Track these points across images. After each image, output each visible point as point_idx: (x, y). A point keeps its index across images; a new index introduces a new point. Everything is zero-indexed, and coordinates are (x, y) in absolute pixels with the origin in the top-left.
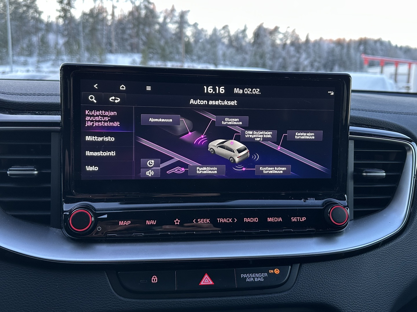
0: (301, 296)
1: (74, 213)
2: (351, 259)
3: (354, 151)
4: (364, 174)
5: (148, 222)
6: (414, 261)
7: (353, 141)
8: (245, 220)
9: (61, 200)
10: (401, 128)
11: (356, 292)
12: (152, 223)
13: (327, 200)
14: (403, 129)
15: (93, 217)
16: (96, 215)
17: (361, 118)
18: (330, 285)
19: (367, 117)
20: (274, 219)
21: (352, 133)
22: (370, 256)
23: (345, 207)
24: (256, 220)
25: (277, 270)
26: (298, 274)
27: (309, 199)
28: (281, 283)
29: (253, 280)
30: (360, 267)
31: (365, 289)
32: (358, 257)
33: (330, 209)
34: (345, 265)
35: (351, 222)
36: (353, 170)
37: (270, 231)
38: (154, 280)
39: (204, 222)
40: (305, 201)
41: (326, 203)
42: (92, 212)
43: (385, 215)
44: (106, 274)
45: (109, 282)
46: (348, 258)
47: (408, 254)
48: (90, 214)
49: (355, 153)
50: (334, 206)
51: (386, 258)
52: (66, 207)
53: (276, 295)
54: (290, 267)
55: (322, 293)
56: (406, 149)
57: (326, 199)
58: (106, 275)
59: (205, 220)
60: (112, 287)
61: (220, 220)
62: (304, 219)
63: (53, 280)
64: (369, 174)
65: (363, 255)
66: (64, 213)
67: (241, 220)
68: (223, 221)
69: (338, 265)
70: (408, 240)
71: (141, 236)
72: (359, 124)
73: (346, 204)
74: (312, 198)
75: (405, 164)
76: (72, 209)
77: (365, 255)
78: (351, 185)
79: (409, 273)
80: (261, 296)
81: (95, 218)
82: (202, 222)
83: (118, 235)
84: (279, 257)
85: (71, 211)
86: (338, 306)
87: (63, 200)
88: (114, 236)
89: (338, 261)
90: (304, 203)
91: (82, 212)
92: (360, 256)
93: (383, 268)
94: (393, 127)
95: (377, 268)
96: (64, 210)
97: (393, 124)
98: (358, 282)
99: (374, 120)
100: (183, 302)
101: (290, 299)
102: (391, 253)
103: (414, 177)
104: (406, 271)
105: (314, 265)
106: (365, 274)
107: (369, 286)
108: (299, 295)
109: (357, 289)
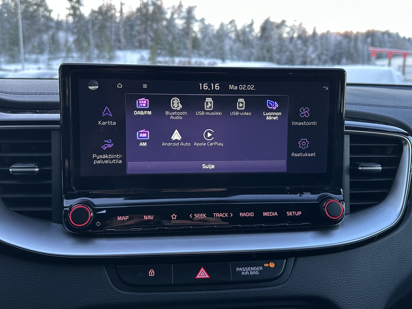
0: (296, 289)
1: (74, 208)
2: (346, 253)
3: (350, 146)
4: (360, 168)
5: (146, 218)
6: (410, 255)
7: (349, 135)
8: (241, 214)
9: (62, 195)
10: (398, 122)
11: (351, 286)
12: (150, 218)
13: (323, 194)
14: (400, 123)
15: (92, 213)
16: (95, 211)
17: (357, 113)
18: (325, 279)
19: (364, 111)
20: (270, 213)
21: (347, 128)
22: (366, 250)
23: (340, 201)
24: (252, 214)
25: (272, 264)
26: (293, 267)
27: (305, 194)
28: (276, 276)
29: (248, 273)
30: (356, 260)
31: (360, 282)
32: (353, 250)
33: (325, 203)
34: (340, 259)
35: (347, 216)
36: (349, 164)
37: (266, 225)
38: (152, 273)
39: (200, 216)
40: (300, 196)
41: (321, 198)
42: (91, 207)
43: (381, 209)
44: (104, 267)
45: (108, 276)
46: (344, 252)
47: (404, 247)
48: (89, 209)
49: (351, 147)
50: (329, 200)
51: (382, 252)
52: (67, 203)
53: (271, 288)
54: (285, 261)
55: (317, 286)
56: (402, 143)
57: (322, 194)
58: (105, 269)
59: (202, 215)
60: (111, 280)
61: (216, 215)
62: (299, 213)
63: (54, 274)
64: (364, 168)
65: (358, 248)
66: (65, 209)
67: (236, 215)
68: (219, 215)
69: (333, 259)
70: (404, 234)
71: (139, 230)
72: (356, 118)
73: (341, 198)
74: (308, 193)
75: (402, 157)
76: (73, 204)
77: (360, 248)
78: (347, 179)
79: (406, 267)
80: (256, 289)
81: (94, 213)
82: (199, 216)
83: (116, 230)
84: (274, 251)
85: (70, 207)
86: (333, 299)
87: (64, 196)
88: (113, 231)
89: (334, 254)
90: (300, 198)
91: (81, 208)
92: (355, 250)
93: (379, 262)
94: (390, 121)
95: (373, 262)
96: (64, 206)
97: (389, 118)
98: (353, 275)
99: (370, 114)
100: (180, 295)
101: (285, 293)
102: (387, 246)
103: (410, 171)
104: (403, 265)
105: (309, 259)
106: (361, 268)
107: (364, 279)
108: (294, 288)
109: (353, 282)
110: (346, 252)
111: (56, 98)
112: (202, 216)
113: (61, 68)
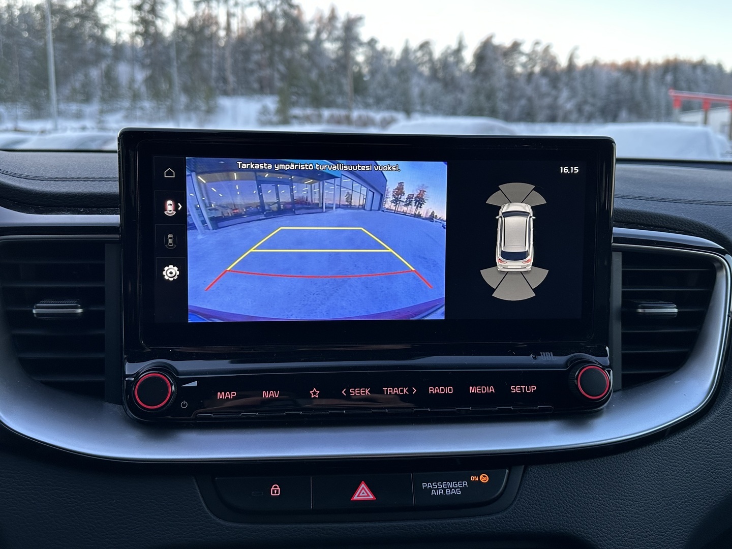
0: (526, 521)
1: (143, 377)
2: (614, 458)
3: (622, 271)
4: (640, 311)
5: (266, 395)
6: (729, 462)
7: (621, 253)
8: (431, 390)
9: (122, 356)
10: (707, 230)
11: (623, 516)
12: (273, 395)
13: (575, 356)
14: (711, 231)
15: (173, 386)
16: (179, 382)
17: (635, 213)
18: (577, 503)
19: (648, 210)
20: (481, 388)
21: (617, 240)
22: (649, 453)
23: (604, 368)
24: (449, 390)
25: (484, 476)
26: (520, 483)
27: (543, 355)
28: (491, 498)
29: (442, 492)
30: (631, 472)
31: (639, 510)
32: (627, 454)
33: (578, 372)
34: (604, 468)
35: (617, 393)
36: (621, 303)
37: (474, 409)
38: (275, 491)
39: (360, 393)
40: (535, 358)
41: (572, 362)
42: (172, 377)
43: (676, 382)
44: (194, 480)
45: (200, 494)
46: (610, 457)
47: (717, 449)
48: (168, 380)
49: (624, 273)
50: (585, 366)
51: (678, 457)
52: (130, 369)
53: (482, 519)
54: (507, 471)
55: (563, 516)
56: (714, 266)
57: (572, 355)
58: (195, 484)
59: (362, 390)
60: (205, 503)
61: (387, 390)
62: (533, 388)
63: (108, 491)
64: (648, 311)
65: (636, 451)
66: (127, 379)
67: (423, 390)
68: (393, 391)
69: (591, 469)
70: (717, 426)
71: (253, 416)
72: (633, 223)
73: (607, 363)
74: (549, 353)
75: (714, 292)
76: (140, 371)
77: (640, 451)
78: (617, 330)
79: (720, 484)
80: (456, 521)
81: (178, 387)
82: (357, 393)
83: (215, 416)
84: (488, 454)
85: (137, 375)
86: (591, 538)
87: (125, 356)
88: (209, 418)
89: (592, 461)
90: (534, 362)
91: (155, 377)
92: (631, 453)
93: (673, 474)
94: (693, 227)
95: (661, 474)
96: (126, 373)
97: (693, 222)
98: (627, 498)
99: (659, 216)
100: (323, 529)
101: (506, 527)
102: (686, 448)
103: (729, 316)
104: (714, 480)
105: (549, 468)
106: (640, 484)
107: (646, 504)
108: (523, 519)
109: (626, 510)
110: (615, 456)
111: (114, 188)
112: (363, 393)
113: (122, 136)
